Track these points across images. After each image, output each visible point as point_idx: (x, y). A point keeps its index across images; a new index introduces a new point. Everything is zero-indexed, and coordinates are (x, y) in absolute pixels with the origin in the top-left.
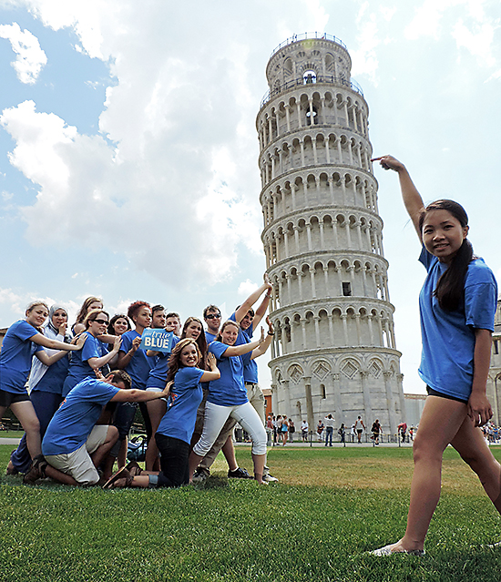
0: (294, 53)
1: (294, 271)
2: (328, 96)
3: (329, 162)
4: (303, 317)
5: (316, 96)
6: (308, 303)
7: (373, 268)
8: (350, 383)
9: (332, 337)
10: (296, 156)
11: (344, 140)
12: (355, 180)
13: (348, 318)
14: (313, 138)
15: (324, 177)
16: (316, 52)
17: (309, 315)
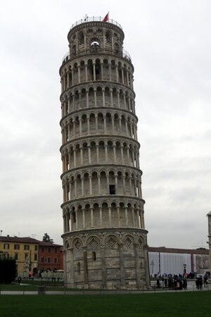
0: (85, 30)
1: (79, 176)
3: (104, 105)
4: (83, 207)
5: (98, 61)
6: (87, 198)
7: (130, 176)
8: (112, 251)
9: (101, 220)
10: (84, 99)
11: (115, 90)
12: (121, 118)
13: (112, 209)
14: (95, 89)
15: (100, 115)
16: (100, 31)
17: (88, 206)
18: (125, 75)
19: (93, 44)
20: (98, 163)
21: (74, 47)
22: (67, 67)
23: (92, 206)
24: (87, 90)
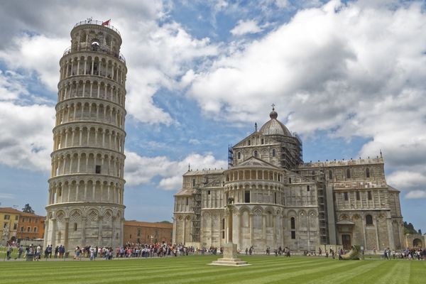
0: (88, 30)
1: (69, 156)
2: (104, 60)
3: (98, 97)
4: (70, 183)
5: (97, 59)
6: (74, 176)
7: (115, 159)
8: (92, 223)
9: (85, 196)
10: (80, 90)
11: (109, 86)
12: (112, 110)
13: (96, 186)
14: (92, 82)
15: (94, 105)
16: (101, 34)
17: (74, 182)
18: (119, 74)
19: (94, 43)
20: (88, 145)
21: (77, 42)
22: (67, 59)
23: (78, 183)
24: (84, 82)
